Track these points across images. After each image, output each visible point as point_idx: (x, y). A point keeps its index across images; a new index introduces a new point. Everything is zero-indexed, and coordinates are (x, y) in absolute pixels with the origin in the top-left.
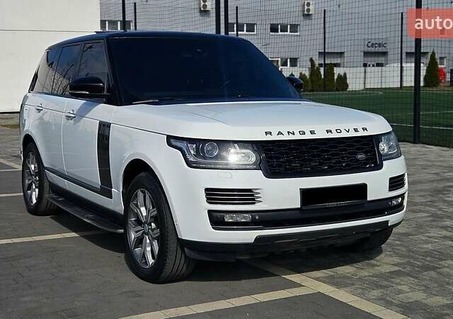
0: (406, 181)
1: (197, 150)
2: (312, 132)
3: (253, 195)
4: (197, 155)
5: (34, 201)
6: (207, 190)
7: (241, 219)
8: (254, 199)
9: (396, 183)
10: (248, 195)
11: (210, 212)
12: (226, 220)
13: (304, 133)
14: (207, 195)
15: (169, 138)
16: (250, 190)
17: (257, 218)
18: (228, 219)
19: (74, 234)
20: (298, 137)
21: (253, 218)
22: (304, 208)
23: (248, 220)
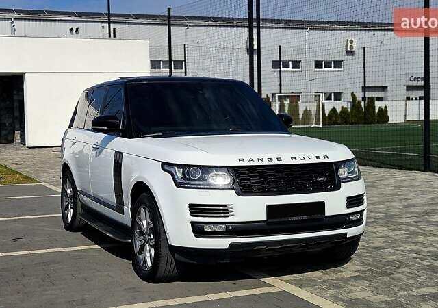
0: (365, 201)
1: (184, 174)
2: (279, 159)
3: (227, 210)
4: (184, 178)
5: (70, 219)
6: (190, 205)
7: (217, 229)
8: (228, 213)
9: (354, 201)
10: (223, 210)
11: (193, 223)
12: (206, 230)
13: (272, 160)
14: (191, 209)
15: (163, 164)
16: (225, 206)
17: (231, 228)
18: (207, 229)
19: (97, 246)
20: (266, 163)
21: (227, 228)
22: (269, 221)
23: (224, 230)
